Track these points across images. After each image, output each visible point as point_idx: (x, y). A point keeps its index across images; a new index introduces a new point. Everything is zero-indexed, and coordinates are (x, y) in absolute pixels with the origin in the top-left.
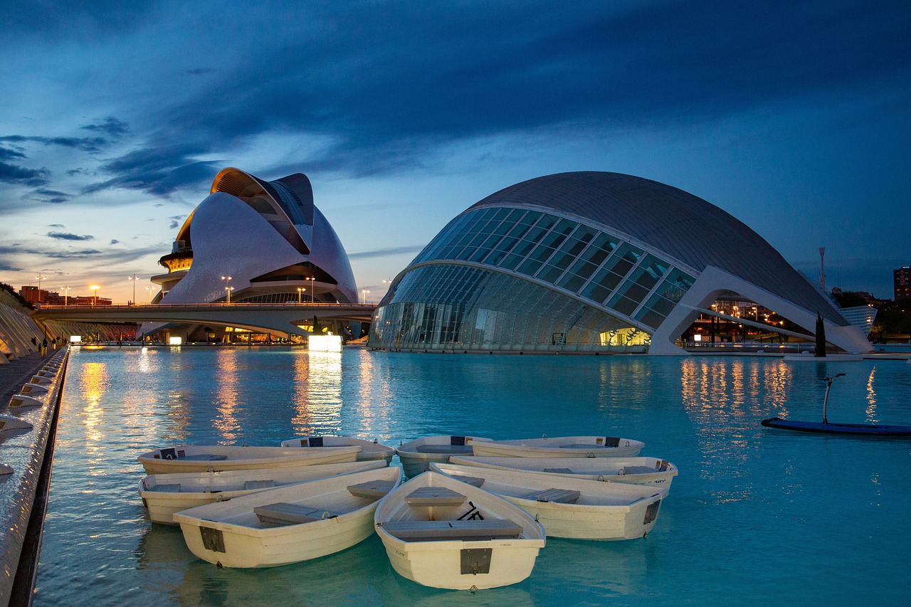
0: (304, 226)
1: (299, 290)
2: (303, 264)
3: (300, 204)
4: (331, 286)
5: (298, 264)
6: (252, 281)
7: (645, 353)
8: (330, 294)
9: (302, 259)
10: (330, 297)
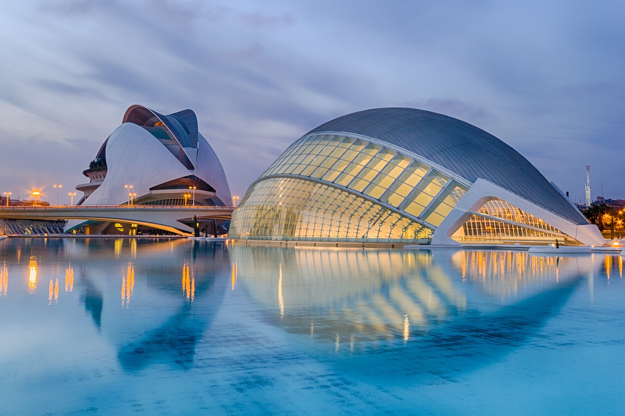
0: (190, 149)
1: (185, 196)
2: (190, 177)
3: (188, 132)
4: (211, 193)
5: (185, 177)
6: (151, 189)
7: (428, 244)
8: (210, 199)
9: (189, 173)
10: (210, 202)
